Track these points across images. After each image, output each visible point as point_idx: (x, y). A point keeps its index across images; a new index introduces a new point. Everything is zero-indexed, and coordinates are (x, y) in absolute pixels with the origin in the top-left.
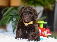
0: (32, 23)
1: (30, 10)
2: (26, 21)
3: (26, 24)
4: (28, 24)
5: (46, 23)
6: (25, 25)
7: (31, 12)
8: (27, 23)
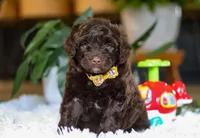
0: (117, 74)
1: (102, 33)
2: (96, 70)
3: (98, 81)
4: (103, 80)
5: (166, 64)
6: (95, 82)
7: (108, 38)
8: (98, 77)
